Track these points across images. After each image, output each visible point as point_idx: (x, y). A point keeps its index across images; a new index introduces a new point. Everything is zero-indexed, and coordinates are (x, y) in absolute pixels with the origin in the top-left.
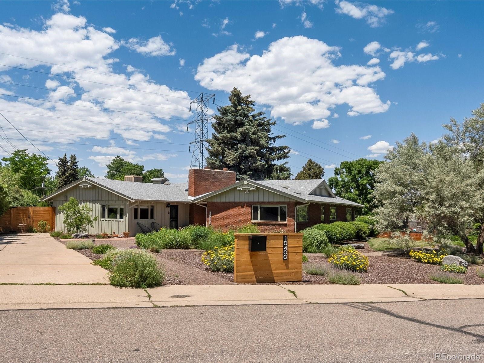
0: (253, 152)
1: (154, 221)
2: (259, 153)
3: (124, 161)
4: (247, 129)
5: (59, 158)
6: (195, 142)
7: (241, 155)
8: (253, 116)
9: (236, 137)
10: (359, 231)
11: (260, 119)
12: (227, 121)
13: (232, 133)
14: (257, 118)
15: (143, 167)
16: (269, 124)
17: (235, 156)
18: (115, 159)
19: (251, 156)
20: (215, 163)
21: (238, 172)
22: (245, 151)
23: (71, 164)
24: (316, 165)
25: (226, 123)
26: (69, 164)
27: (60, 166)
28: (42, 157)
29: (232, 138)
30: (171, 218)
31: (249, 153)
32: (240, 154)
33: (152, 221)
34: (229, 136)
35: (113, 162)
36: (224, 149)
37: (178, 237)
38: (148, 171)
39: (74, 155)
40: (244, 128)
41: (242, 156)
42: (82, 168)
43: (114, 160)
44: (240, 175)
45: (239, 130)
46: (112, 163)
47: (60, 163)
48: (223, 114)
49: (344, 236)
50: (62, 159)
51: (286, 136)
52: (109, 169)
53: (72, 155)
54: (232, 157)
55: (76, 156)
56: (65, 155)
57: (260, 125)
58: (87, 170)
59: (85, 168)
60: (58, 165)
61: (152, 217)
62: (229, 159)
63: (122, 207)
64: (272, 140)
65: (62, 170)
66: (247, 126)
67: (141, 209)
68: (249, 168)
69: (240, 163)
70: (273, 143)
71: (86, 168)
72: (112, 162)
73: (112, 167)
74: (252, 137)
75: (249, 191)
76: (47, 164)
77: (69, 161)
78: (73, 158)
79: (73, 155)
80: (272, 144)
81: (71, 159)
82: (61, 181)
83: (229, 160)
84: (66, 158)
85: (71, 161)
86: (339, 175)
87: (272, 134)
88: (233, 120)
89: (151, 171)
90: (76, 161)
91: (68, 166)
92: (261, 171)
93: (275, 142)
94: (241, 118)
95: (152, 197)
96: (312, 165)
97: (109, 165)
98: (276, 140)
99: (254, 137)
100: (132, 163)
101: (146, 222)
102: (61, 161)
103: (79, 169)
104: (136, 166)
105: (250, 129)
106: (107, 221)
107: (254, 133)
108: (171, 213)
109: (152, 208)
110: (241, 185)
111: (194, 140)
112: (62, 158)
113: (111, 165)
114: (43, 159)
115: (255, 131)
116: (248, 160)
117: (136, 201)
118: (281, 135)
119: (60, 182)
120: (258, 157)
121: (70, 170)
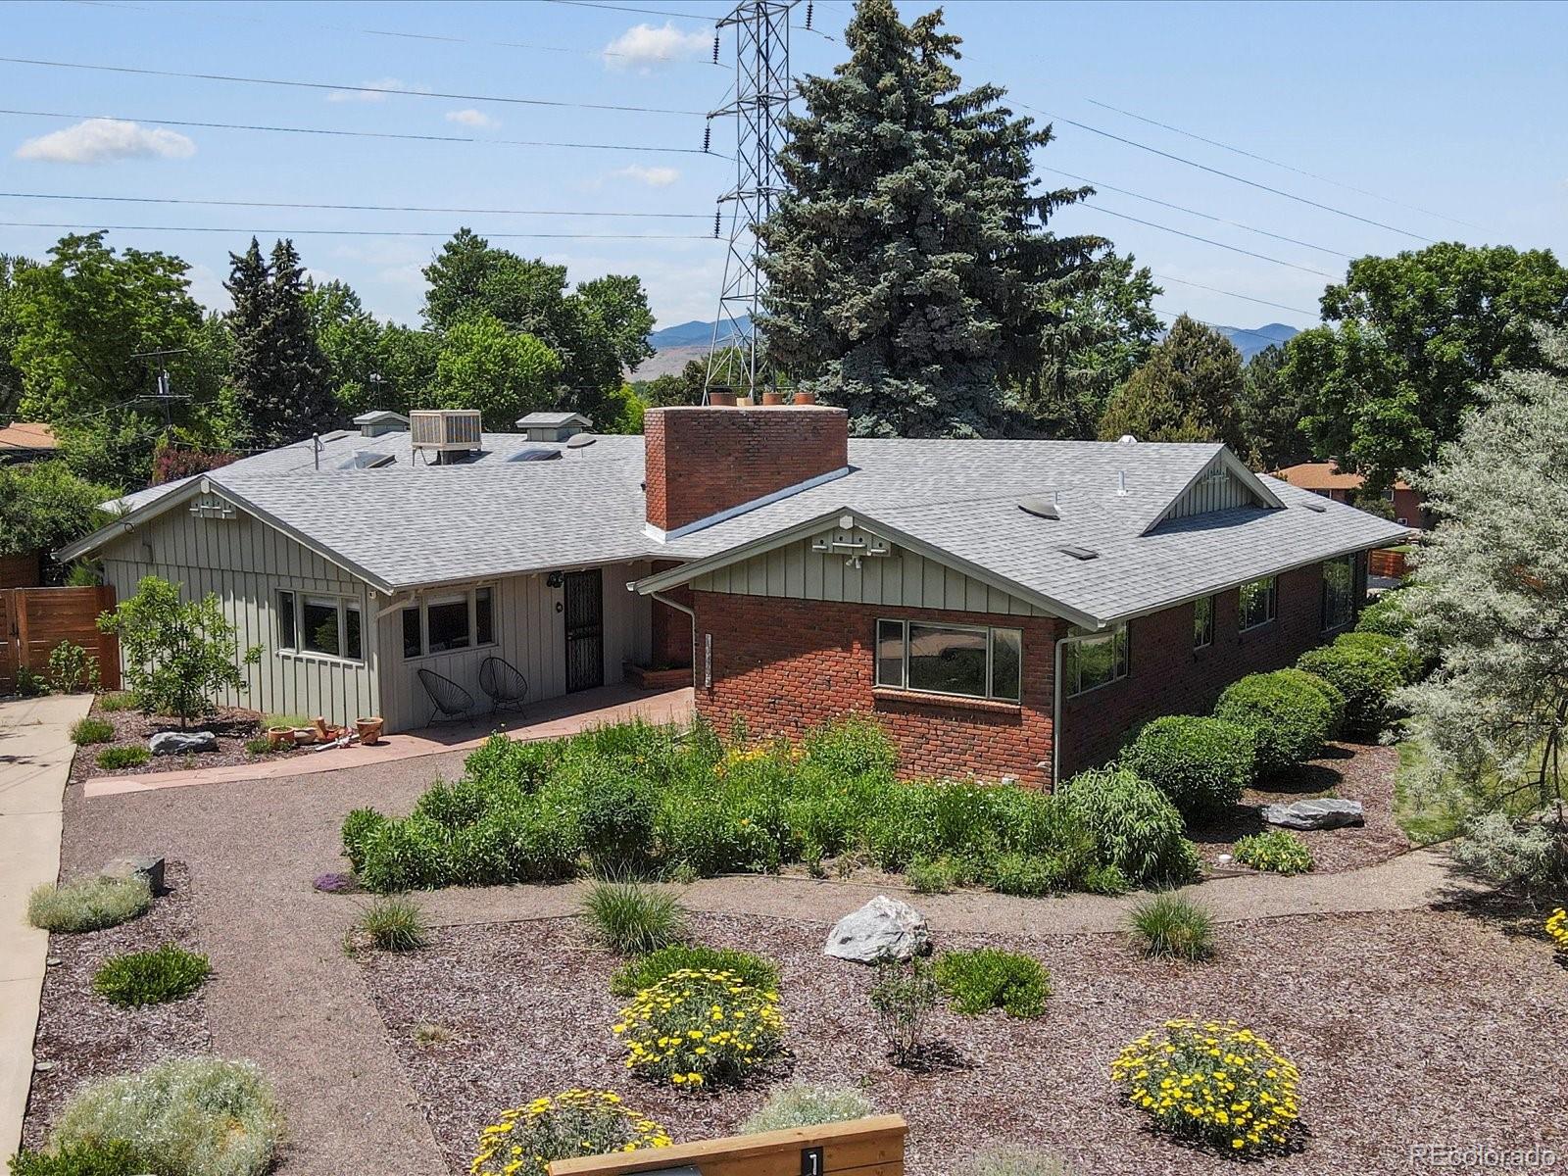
0: (944, 280)
1: (496, 652)
2: (974, 280)
3: (487, 250)
4: (922, 176)
5: (234, 257)
6: (736, 196)
7: (896, 291)
8: (954, 107)
9: (874, 212)
10: (1361, 700)
11: (983, 120)
12: (834, 145)
13: (856, 197)
14: (972, 113)
15: (563, 270)
16: (1022, 144)
17: (869, 298)
18: (455, 242)
19: (937, 296)
20: (787, 329)
21: (886, 366)
22: (909, 276)
23: (278, 279)
24: (1212, 341)
25: (833, 155)
26: (271, 280)
27: (237, 287)
28: (163, 260)
29: (857, 217)
30: (567, 629)
31: (930, 286)
32: (892, 286)
33: (485, 651)
34: (842, 212)
35: (445, 254)
36: (826, 268)
37: (518, 832)
38: (582, 288)
39: (289, 243)
40: (907, 174)
41: (901, 298)
42: (326, 284)
43: (448, 247)
44: (892, 381)
45: (886, 182)
46: (441, 259)
47: (238, 275)
48: (818, 108)
49: (1281, 753)
50: (242, 261)
51: (1093, 192)
52: (434, 281)
53: (280, 243)
54: (859, 301)
55: (296, 248)
56: (255, 245)
57: (977, 148)
58: (348, 294)
59: (337, 288)
60: (228, 283)
61: (486, 636)
62: (844, 314)
63: (355, 607)
64: (1036, 211)
65: (244, 306)
66: (922, 165)
67: (432, 609)
68: (930, 347)
69: (890, 331)
70: (1039, 222)
71: (342, 286)
72: (441, 256)
73: (442, 276)
74: (946, 209)
75: (862, 558)
76: (188, 283)
77: (270, 268)
78: (286, 253)
79: (284, 244)
80: (1037, 227)
81: (278, 259)
82: (246, 348)
83: (846, 317)
84: (257, 254)
85: (279, 268)
86: (1340, 318)
87: (1037, 182)
88: (863, 136)
89: (593, 285)
90: (297, 267)
91: (267, 287)
92: (980, 359)
93: (1049, 219)
94: (896, 127)
95: (480, 557)
96: (1191, 341)
97: (433, 268)
98: (1054, 209)
99: (951, 209)
100: (521, 257)
101: (456, 665)
102: (238, 269)
103: (316, 291)
104: (533, 271)
105: (937, 174)
106: (301, 660)
107: (954, 192)
108: (568, 607)
109: (483, 596)
110: (828, 531)
111: (731, 188)
112: (244, 256)
113: (439, 266)
114: (170, 264)
115: (956, 181)
116: (925, 315)
117: (402, 592)
118: (1075, 187)
119: (240, 354)
120: (968, 301)
121: (277, 305)
